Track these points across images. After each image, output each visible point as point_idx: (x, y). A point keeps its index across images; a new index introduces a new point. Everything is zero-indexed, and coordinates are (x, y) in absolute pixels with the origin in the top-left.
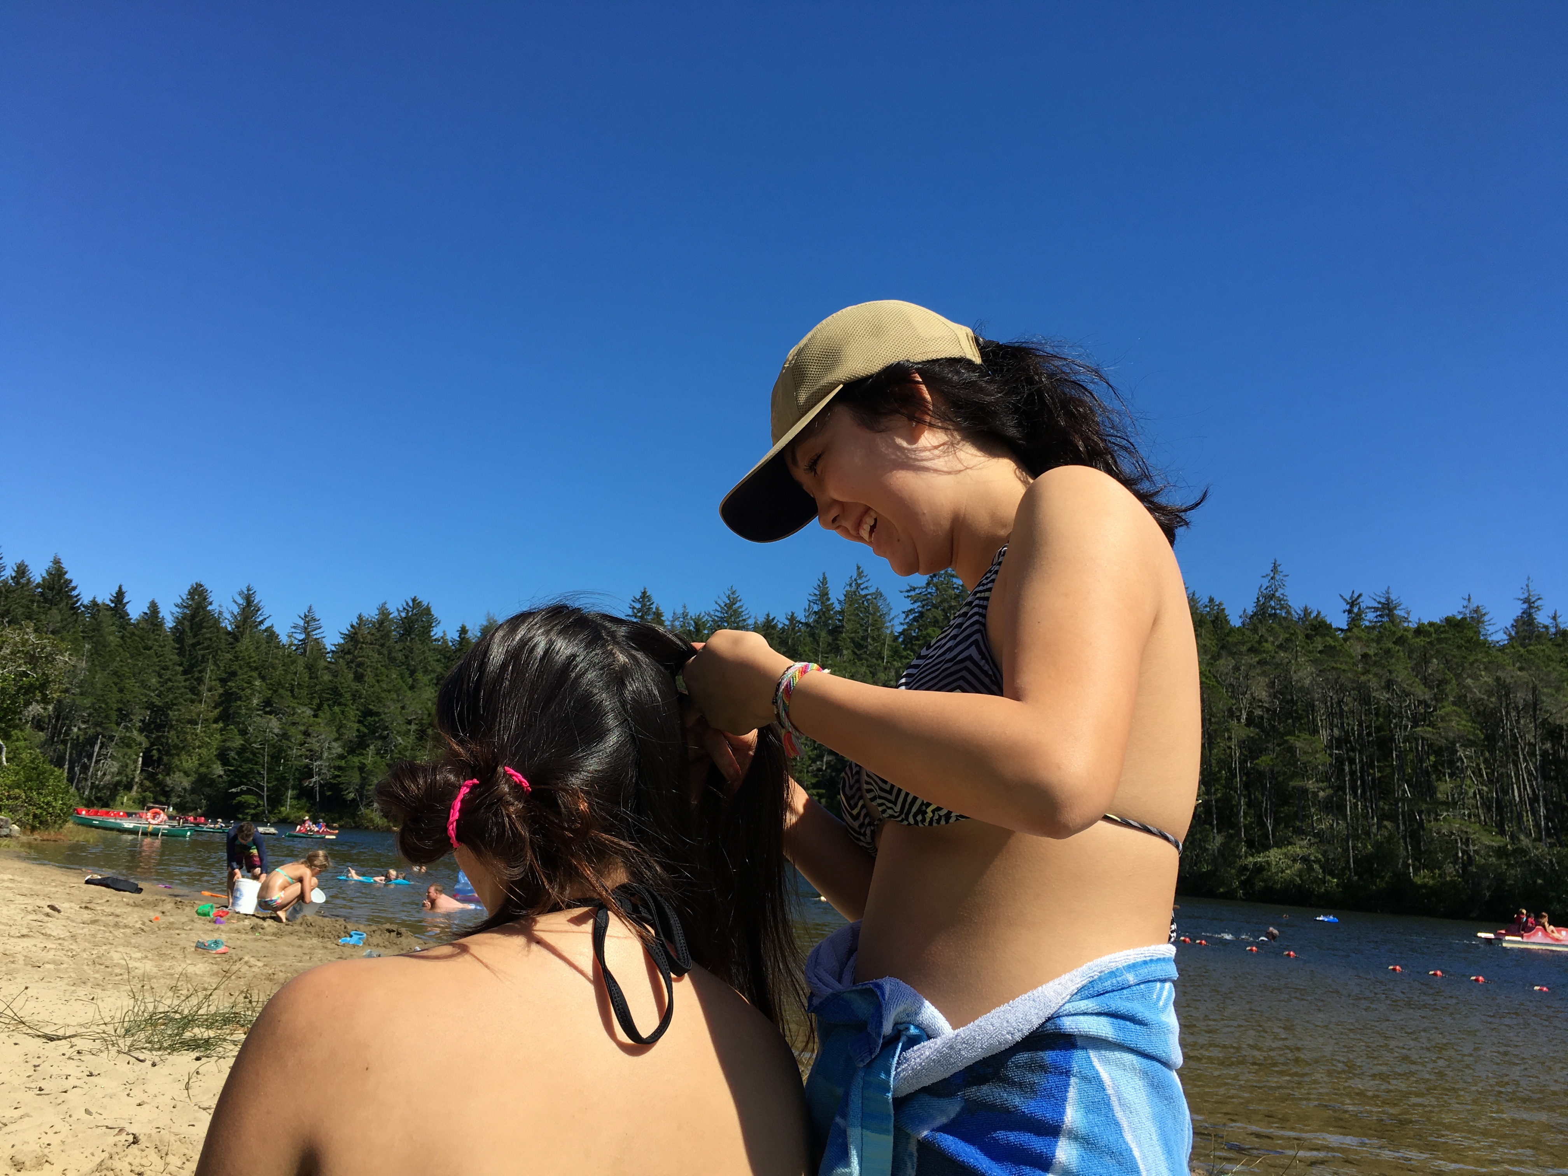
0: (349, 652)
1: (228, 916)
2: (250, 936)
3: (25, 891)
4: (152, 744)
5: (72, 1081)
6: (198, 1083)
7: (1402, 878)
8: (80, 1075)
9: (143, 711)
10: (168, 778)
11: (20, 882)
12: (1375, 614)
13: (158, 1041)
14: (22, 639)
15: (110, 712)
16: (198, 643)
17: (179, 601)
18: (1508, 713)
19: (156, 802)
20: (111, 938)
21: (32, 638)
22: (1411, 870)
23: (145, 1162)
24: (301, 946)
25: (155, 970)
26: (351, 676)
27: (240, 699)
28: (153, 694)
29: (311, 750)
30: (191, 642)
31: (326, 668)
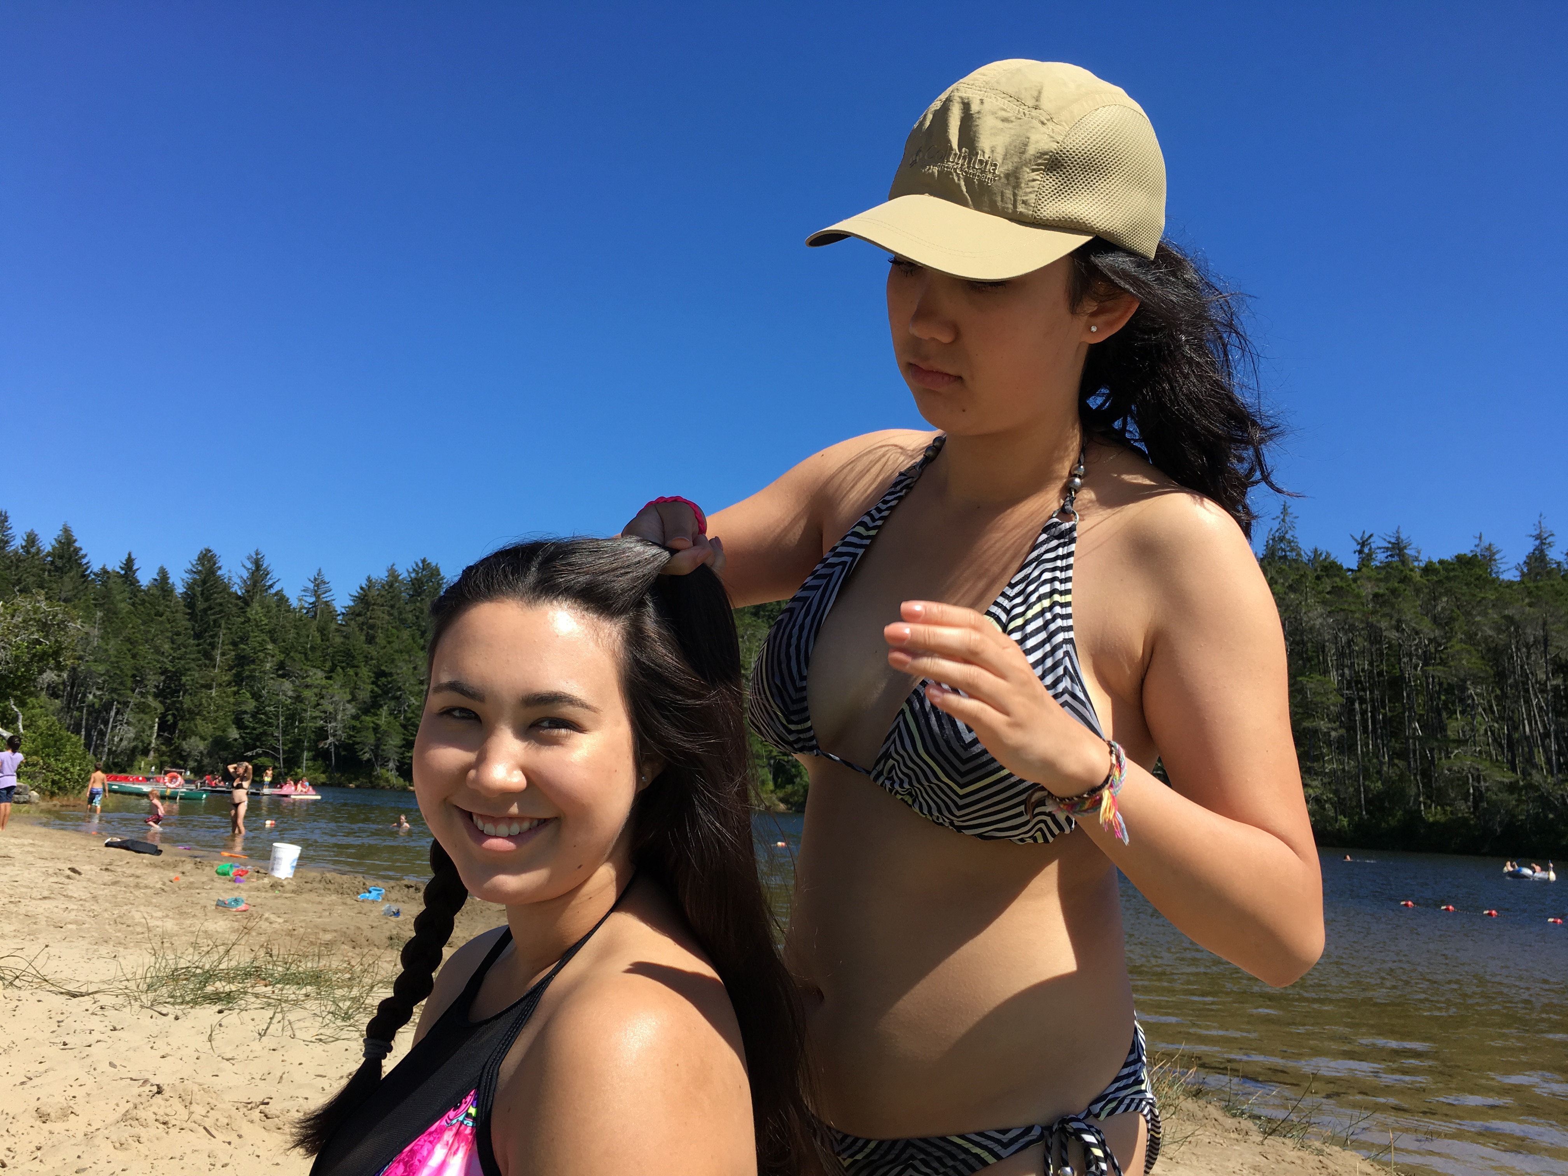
0: (359, 615)
1: (247, 875)
2: (270, 894)
3: (45, 855)
4: (167, 709)
5: (96, 1036)
6: (221, 1035)
7: (1414, 816)
8: (104, 1029)
9: (157, 677)
10: (184, 743)
11: (41, 847)
12: (1385, 555)
13: (181, 996)
14: (33, 607)
15: (125, 678)
16: (210, 608)
17: (190, 567)
18: (1518, 649)
19: (175, 765)
20: (132, 898)
21: (43, 605)
22: (1422, 807)
23: (168, 1111)
24: (320, 903)
25: (176, 928)
26: (363, 638)
27: (253, 661)
28: (165, 660)
29: (325, 712)
30: (202, 607)
31: (337, 630)
